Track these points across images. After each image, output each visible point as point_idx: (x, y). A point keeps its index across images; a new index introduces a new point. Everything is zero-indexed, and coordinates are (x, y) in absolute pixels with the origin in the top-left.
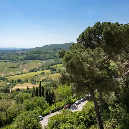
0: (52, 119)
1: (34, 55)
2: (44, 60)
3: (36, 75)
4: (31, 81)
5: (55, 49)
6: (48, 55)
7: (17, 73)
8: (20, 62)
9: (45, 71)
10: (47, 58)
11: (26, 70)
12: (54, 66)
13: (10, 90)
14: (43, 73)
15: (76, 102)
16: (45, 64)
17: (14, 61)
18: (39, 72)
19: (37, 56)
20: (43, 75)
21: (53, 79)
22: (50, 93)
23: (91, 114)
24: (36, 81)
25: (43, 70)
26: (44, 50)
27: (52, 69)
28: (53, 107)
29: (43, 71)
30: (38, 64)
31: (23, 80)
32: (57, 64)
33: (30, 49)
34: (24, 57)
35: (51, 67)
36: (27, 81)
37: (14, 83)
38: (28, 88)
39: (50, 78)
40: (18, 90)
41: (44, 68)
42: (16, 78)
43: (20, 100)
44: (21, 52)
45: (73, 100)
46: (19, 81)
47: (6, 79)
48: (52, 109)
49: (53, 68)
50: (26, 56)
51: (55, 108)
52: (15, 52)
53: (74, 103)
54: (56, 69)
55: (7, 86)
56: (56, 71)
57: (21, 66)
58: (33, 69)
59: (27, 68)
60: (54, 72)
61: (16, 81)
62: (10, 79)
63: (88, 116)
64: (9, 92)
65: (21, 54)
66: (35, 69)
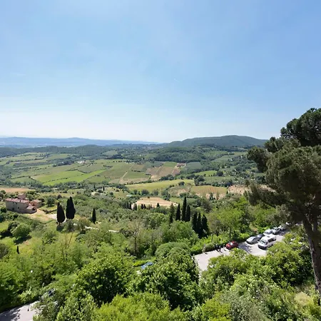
0: (214, 261)
1: (169, 153)
2: (184, 162)
3: (171, 187)
4: (163, 194)
5: (203, 146)
6: (191, 154)
7: (142, 180)
8: (148, 163)
9: (186, 181)
10: (190, 159)
11: (156, 176)
12: (201, 174)
13: (133, 206)
14: (183, 183)
15: (248, 240)
16: (186, 169)
17: (138, 161)
18: (176, 182)
19: (173, 156)
20: (182, 186)
21: (198, 195)
22: (200, 217)
23: (286, 265)
24: (171, 195)
25: (182, 178)
26: (185, 146)
27: (196, 177)
28: (206, 242)
29: (182, 181)
30: (174, 168)
31: (151, 193)
32: (206, 170)
33: (164, 144)
34: (154, 156)
35: (196, 174)
36: (156, 194)
37: (137, 195)
38: (158, 205)
39: (194, 193)
40: (143, 207)
41: (184, 175)
42: (140, 187)
43: (150, 222)
44: (150, 148)
45: (243, 235)
46: (145, 193)
47: (126, 188)
48: (207, 245)
49: (198, 176)
50: (157, 155)
51: (210, 243)
52: (141, 148)
53: (245, 240)
54: (204, 178)
55: (128, 198)
56: (204, 182)
57: (149, 170)
58: (166, 176)
59: (158, 174)
60: (200, 183)
61: (141, 193)
62: (132, 188)
63: (280, 269)
64: (130, 208)
65: (150, 151)
66: (170, 176)
